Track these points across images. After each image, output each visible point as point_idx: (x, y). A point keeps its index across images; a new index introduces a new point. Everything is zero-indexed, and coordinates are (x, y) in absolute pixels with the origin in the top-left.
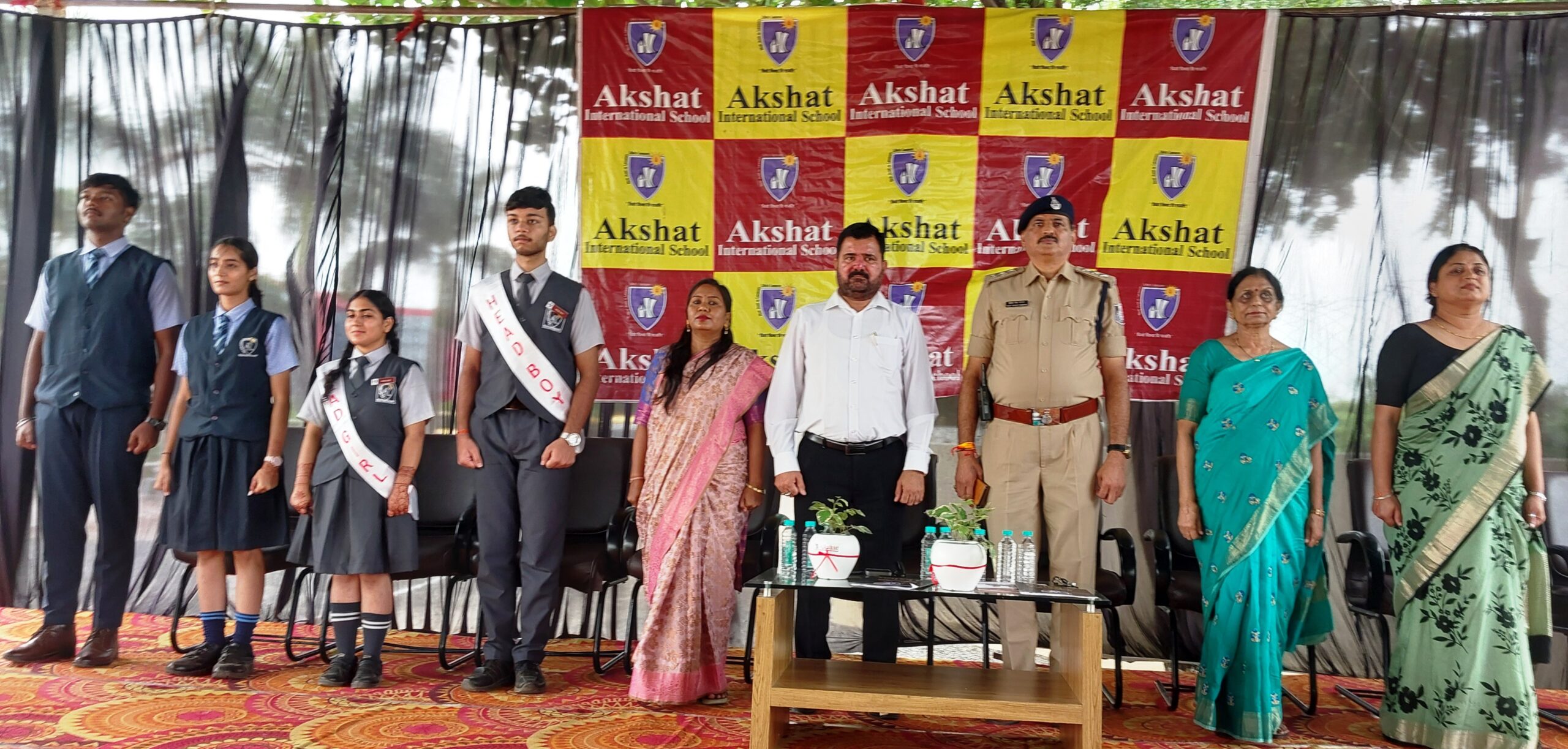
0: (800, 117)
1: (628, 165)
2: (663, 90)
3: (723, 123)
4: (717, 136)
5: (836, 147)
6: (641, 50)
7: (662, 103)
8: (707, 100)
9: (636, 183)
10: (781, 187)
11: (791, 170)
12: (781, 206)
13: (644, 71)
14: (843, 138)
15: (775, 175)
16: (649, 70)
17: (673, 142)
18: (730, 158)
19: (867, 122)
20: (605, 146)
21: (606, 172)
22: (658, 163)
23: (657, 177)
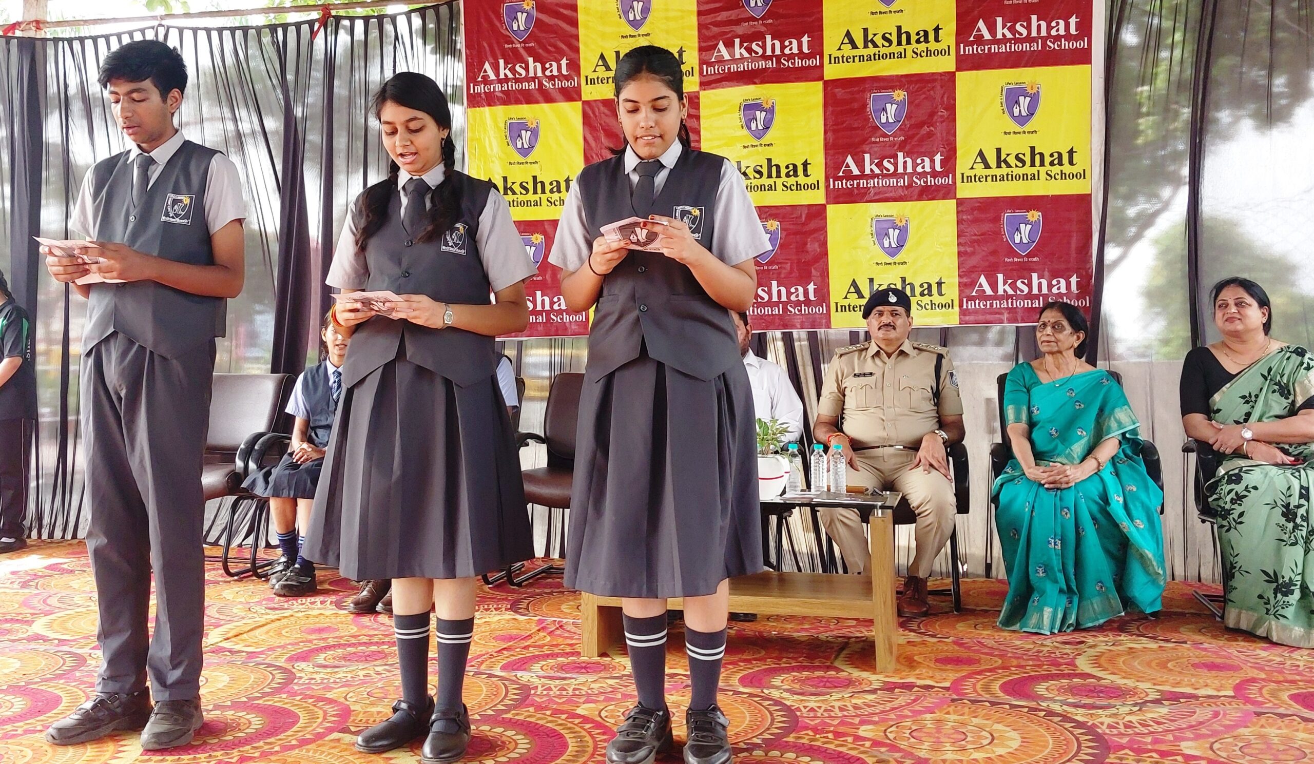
1: (507, 131)
2: (535, 61)
3: (589, 86)
4: (584, 98)
6: (515, 28)
7: (535, 73)
8: (574, 66)
9: (515, 145)
13: (518, 46)
14: (699, 92)
16: (523, 45)
17: (545, 106)
18: (596, 117)
19: (719, 77)
20: (488, 115)
21: (489, 137)
22: (534, 126)
23: (533, 139)
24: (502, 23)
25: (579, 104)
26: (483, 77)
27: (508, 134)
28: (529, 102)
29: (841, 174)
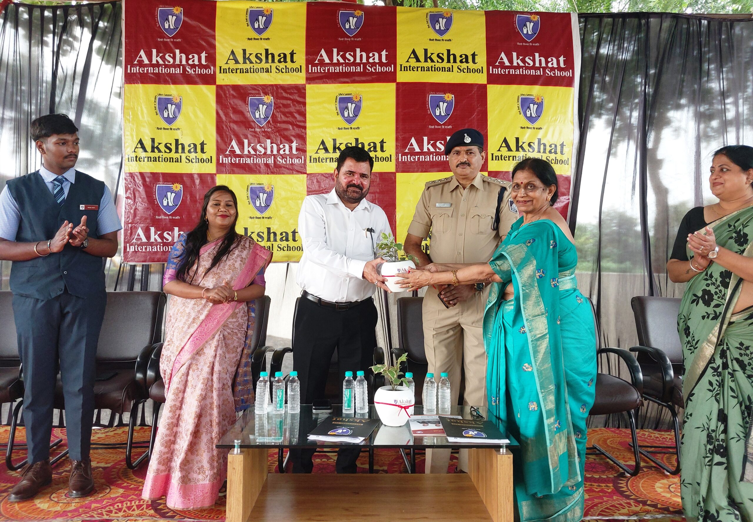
0: (274, 70)
1: (157, 103)
2: (180, 53)
3: (222, 74)
4: (218, 83)
5: (300, 91)
6: (167, 26)
7: (181, 61)
8: (212, 59)
9: (162, 115)
10: (262, 117)
11: (269, 106)
12: (263, 130)
13: (169, 40)
14: (305, 85)
15: (258, 108)
16: (172, 40)
17: (187, 87)
18: (226, 97)
19: (321, 75)
20: (141, 91)
21: (141, 107)
22: (178, 101)
23: (176, 110)
24: (156, 22)
25: (214, 87)
26: (138, 61)
27: (157, 106)
28: (174, 83)
29: (407, 151)
